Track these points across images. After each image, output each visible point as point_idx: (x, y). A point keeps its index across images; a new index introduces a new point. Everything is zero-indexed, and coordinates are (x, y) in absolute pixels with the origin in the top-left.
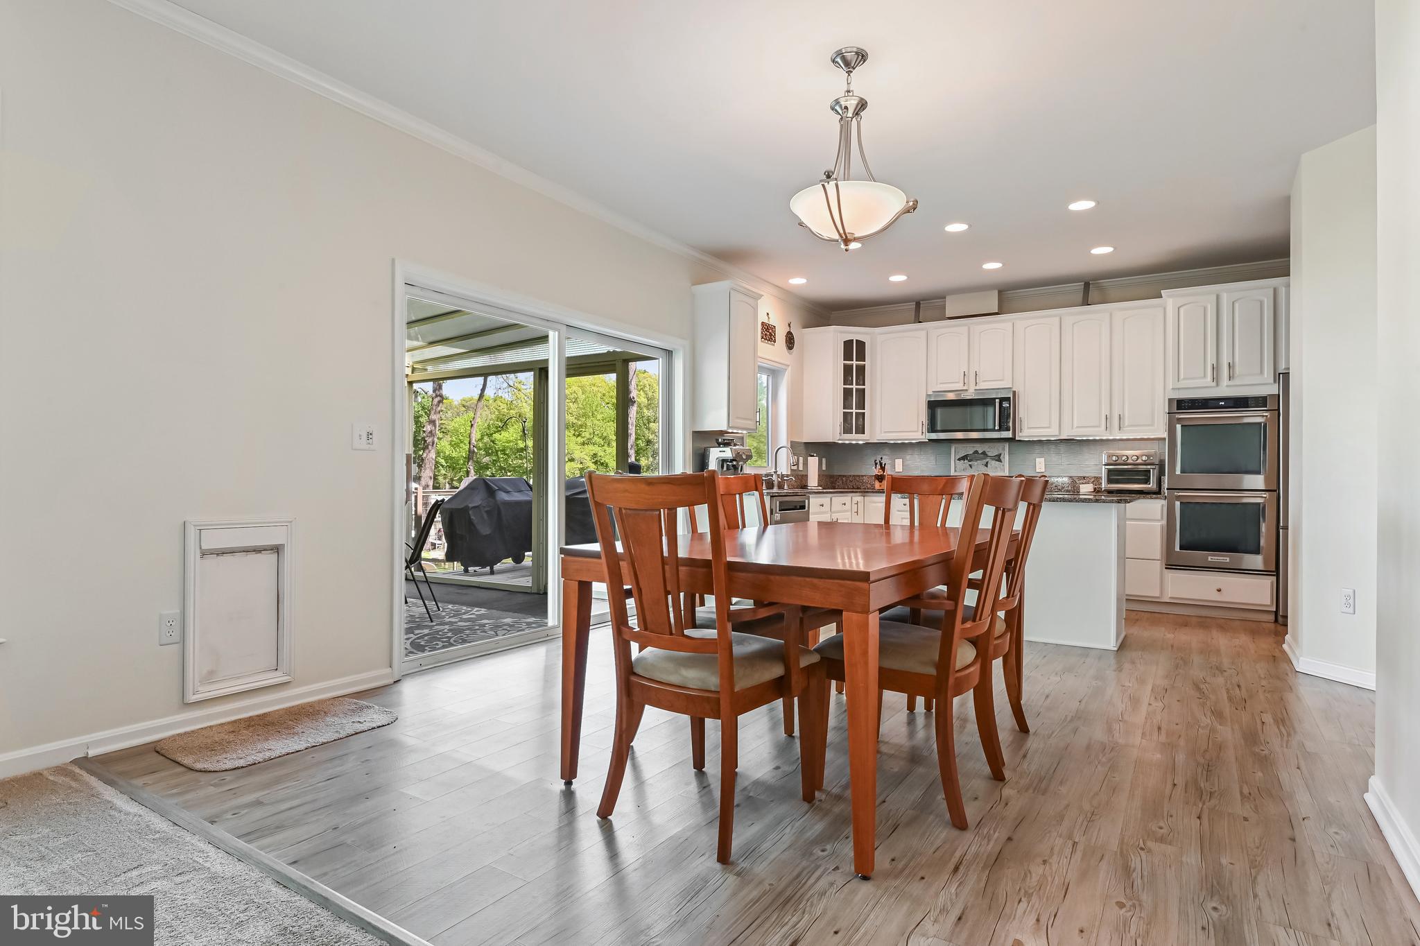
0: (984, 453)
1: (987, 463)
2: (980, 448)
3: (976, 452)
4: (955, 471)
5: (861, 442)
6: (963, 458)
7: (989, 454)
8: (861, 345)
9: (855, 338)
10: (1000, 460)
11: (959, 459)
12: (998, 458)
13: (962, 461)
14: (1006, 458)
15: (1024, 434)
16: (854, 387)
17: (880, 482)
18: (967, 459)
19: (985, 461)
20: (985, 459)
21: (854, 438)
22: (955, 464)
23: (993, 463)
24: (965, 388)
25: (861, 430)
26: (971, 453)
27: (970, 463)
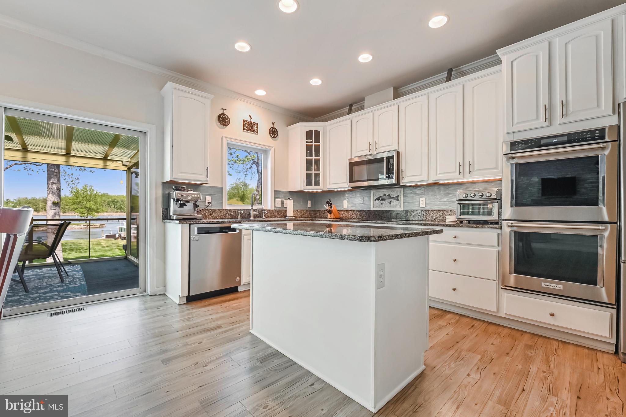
0: (389, 195)
1: (391, 202)
2: (387, 192)
3: (385, 195)
4: (374, 207)
5: (319, 191)
6: (378, 199)
7: (392, 196)
8: (317, 133)
9: (313, 129)
10: (398, 200)
11: (376, 200)
12: (397, 198)
13: (377, 201)
14: (401, 198)
15: (405, 181)
16: (313, 158)
17: (330, 214)
18: (380, 200)
19: (389, 201)
20: (390, 199)
21: (313, 188)
22: (373, 203)
23: (394, 202)
24: (371, 153)
25: (317, 183)
26: (382, 195)
27: (381, 202)
